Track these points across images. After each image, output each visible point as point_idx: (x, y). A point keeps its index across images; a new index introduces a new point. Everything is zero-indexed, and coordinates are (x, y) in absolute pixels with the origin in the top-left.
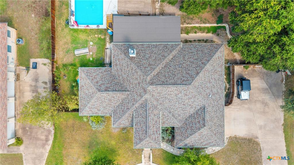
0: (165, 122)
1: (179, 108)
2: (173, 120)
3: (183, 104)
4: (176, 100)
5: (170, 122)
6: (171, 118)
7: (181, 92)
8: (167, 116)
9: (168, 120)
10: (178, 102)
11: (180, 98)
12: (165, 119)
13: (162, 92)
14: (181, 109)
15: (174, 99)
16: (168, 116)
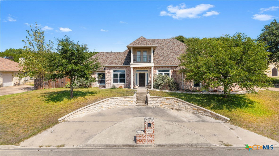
0: (161, 61)
1: (172, 52)
2: (169, 59)
3: (174, 50)
4: (167, 47)
5: (167, 61)
6: (166, 57)
7: (169, 42)
8: (161, 56)
9: (164, 59)
10: (169, 49)
11: (170, 46)
12: (160, 59)
13: (154, 42)
14: (174, 53)
15: (165, 47)
16: (163, 55)
